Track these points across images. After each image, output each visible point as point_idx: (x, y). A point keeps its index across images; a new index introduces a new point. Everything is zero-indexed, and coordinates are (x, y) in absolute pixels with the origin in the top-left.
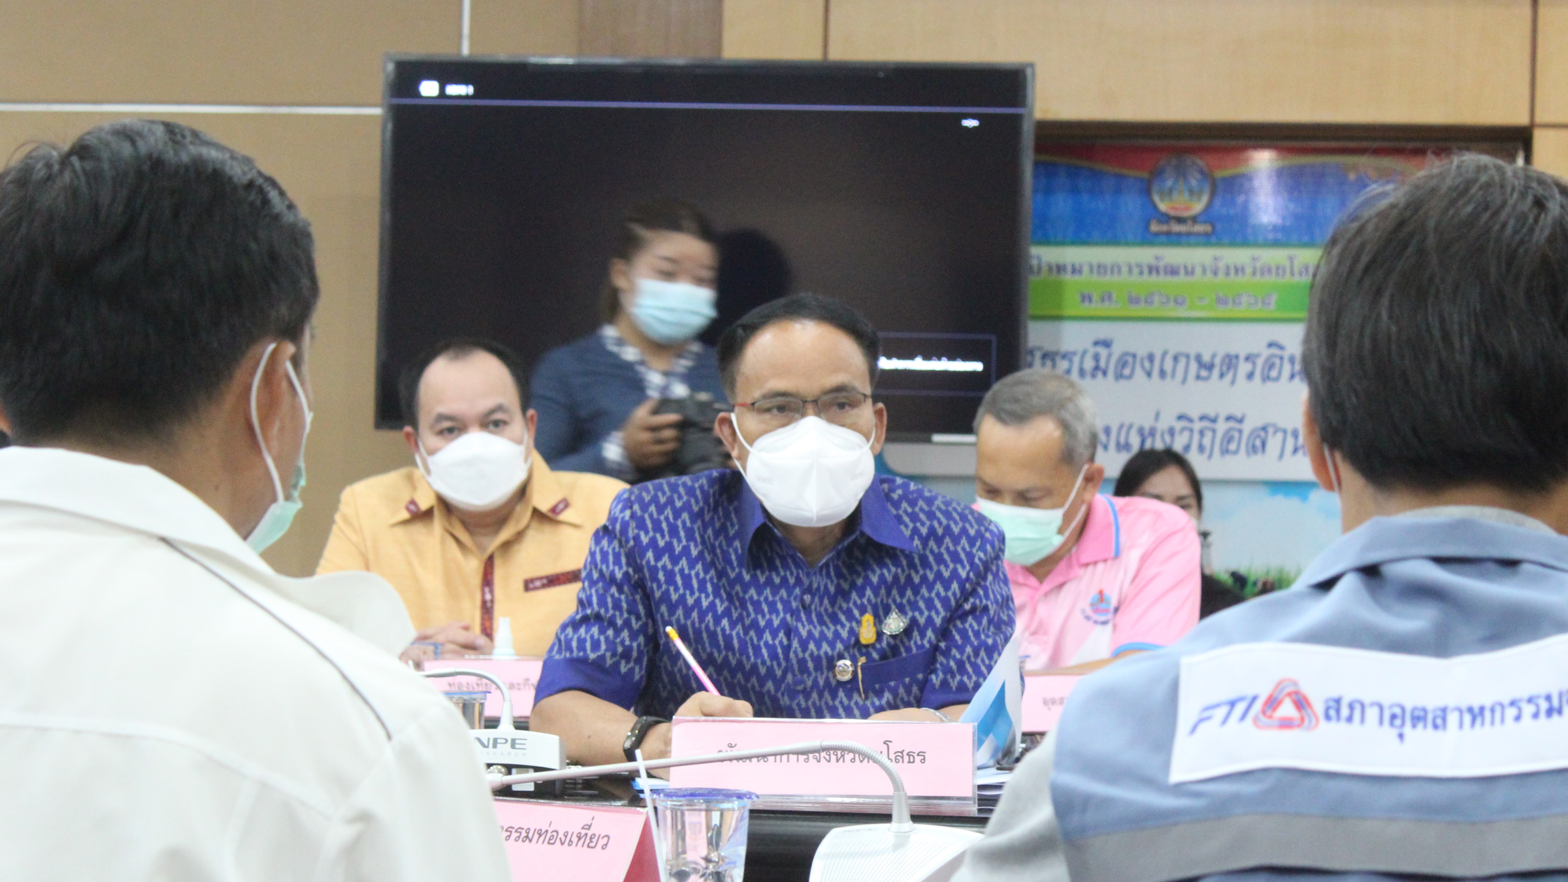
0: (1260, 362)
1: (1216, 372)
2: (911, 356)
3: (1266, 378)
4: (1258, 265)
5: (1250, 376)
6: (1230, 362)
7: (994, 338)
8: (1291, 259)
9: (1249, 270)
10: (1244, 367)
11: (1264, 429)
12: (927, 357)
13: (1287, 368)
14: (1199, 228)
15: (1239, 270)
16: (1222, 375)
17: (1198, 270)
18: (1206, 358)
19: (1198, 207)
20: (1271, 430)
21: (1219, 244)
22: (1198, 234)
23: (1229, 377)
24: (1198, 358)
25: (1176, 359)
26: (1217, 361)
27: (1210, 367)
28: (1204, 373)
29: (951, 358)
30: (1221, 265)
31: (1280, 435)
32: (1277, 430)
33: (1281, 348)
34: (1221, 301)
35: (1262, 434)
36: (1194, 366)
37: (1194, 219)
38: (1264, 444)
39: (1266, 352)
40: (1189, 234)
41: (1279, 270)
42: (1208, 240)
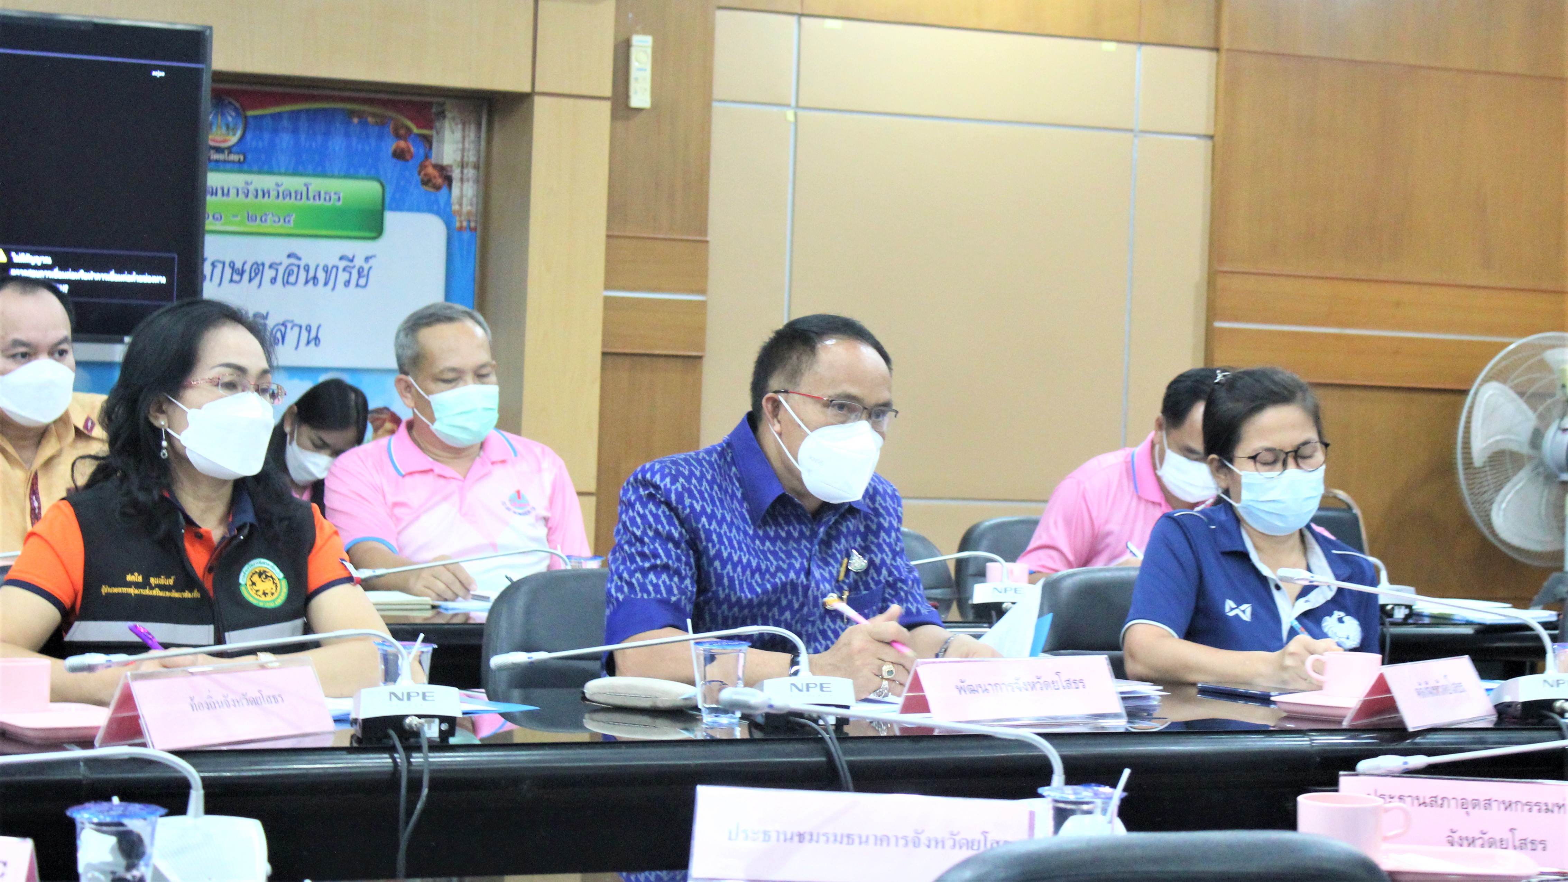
0: (281, 270)
1: (246, 276)
2: (107, 271)
3: (286, 283)
4: (281, 190)
5: (274, 280)
6: (258, 269)
7: (176, 257)
8: (307, 186)
9: (273, 194)
10: (269, 274)
11: (284, 324)
12: (119, 271)
13: (303, 274)
14: (234, 157)
15: (266, 193)
16: (250, 280)
17: (233, 192)
18: (238, 265)
19: (234, 139)
20: (289, 326)
21: (251, 172)
22: (233, 162)
23: (256, 281)
24: (232, 265)
25: (213, 265)
26: (247, 267)
27: (241, 273)
28: (236, 277)
29: (141, 272)
30: (251, 188)
31: (296, 330)
32: (294, 325)
33: (299, 259)
34: (252, 218)
35: (283, 329)
36: (228, 271)
37: (230, 150)
38: (283, 338)
39: (286, 262)
40: (225, 161)
41: (298, 195)
42: (241, 167)
